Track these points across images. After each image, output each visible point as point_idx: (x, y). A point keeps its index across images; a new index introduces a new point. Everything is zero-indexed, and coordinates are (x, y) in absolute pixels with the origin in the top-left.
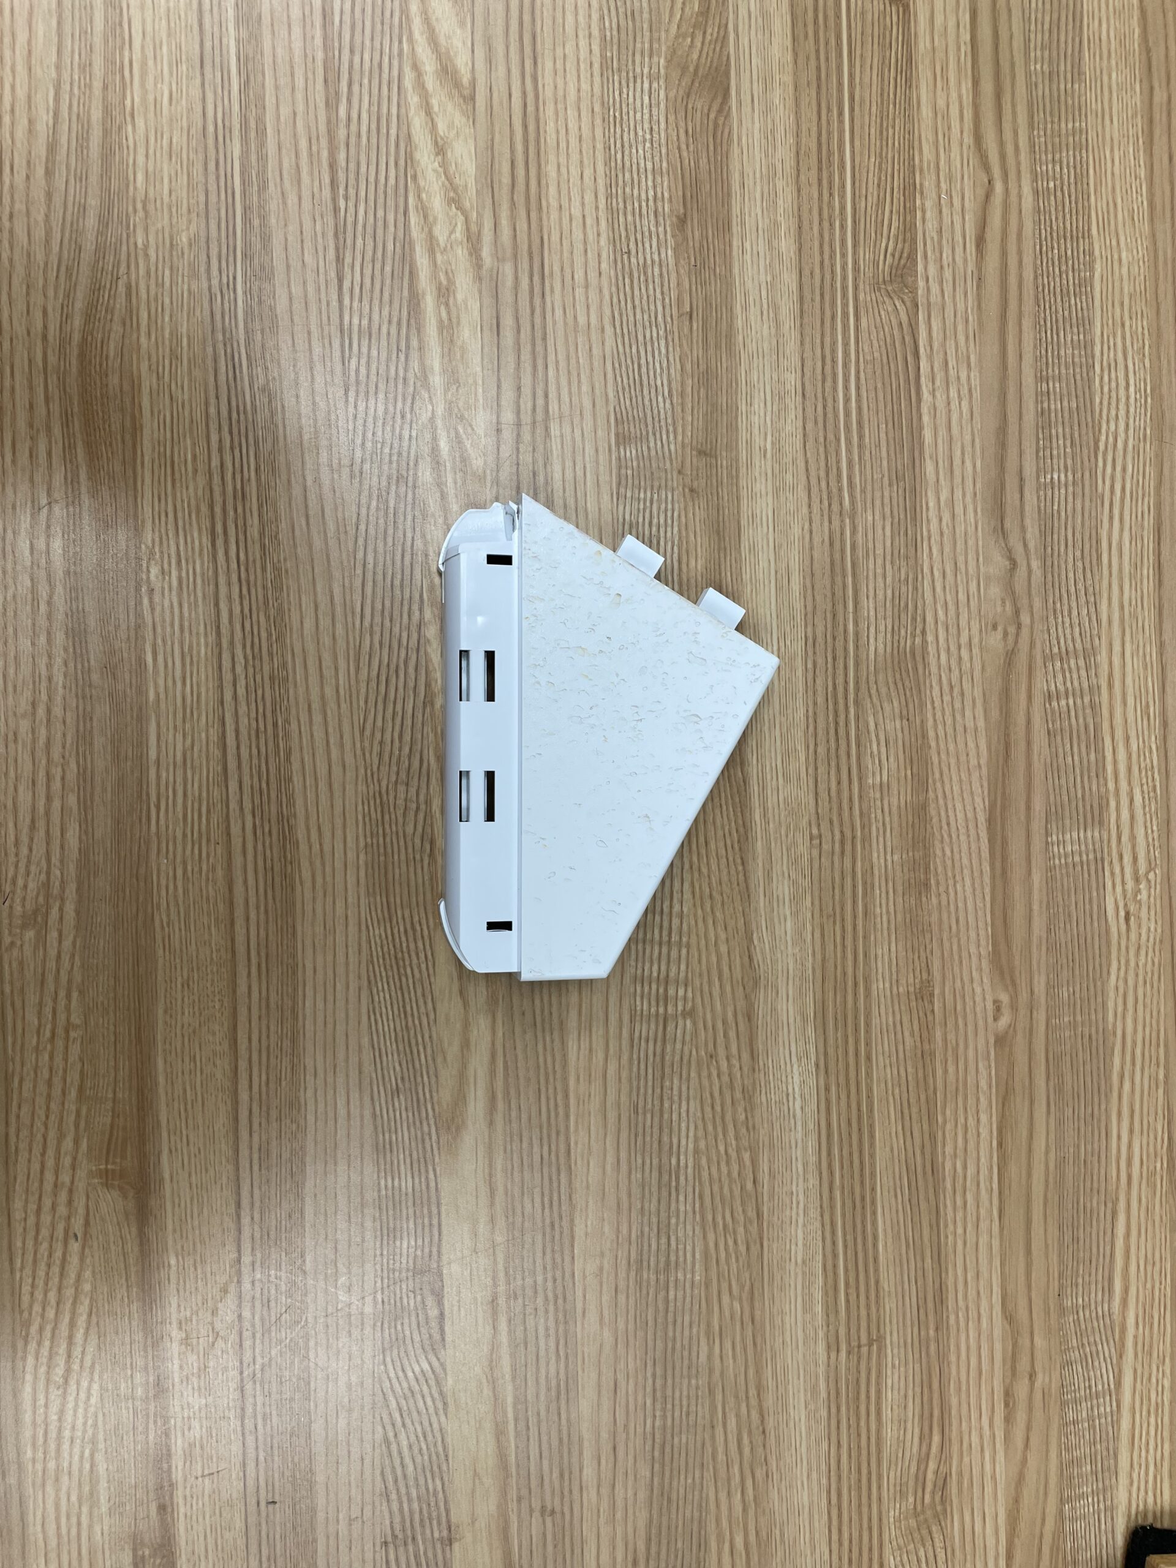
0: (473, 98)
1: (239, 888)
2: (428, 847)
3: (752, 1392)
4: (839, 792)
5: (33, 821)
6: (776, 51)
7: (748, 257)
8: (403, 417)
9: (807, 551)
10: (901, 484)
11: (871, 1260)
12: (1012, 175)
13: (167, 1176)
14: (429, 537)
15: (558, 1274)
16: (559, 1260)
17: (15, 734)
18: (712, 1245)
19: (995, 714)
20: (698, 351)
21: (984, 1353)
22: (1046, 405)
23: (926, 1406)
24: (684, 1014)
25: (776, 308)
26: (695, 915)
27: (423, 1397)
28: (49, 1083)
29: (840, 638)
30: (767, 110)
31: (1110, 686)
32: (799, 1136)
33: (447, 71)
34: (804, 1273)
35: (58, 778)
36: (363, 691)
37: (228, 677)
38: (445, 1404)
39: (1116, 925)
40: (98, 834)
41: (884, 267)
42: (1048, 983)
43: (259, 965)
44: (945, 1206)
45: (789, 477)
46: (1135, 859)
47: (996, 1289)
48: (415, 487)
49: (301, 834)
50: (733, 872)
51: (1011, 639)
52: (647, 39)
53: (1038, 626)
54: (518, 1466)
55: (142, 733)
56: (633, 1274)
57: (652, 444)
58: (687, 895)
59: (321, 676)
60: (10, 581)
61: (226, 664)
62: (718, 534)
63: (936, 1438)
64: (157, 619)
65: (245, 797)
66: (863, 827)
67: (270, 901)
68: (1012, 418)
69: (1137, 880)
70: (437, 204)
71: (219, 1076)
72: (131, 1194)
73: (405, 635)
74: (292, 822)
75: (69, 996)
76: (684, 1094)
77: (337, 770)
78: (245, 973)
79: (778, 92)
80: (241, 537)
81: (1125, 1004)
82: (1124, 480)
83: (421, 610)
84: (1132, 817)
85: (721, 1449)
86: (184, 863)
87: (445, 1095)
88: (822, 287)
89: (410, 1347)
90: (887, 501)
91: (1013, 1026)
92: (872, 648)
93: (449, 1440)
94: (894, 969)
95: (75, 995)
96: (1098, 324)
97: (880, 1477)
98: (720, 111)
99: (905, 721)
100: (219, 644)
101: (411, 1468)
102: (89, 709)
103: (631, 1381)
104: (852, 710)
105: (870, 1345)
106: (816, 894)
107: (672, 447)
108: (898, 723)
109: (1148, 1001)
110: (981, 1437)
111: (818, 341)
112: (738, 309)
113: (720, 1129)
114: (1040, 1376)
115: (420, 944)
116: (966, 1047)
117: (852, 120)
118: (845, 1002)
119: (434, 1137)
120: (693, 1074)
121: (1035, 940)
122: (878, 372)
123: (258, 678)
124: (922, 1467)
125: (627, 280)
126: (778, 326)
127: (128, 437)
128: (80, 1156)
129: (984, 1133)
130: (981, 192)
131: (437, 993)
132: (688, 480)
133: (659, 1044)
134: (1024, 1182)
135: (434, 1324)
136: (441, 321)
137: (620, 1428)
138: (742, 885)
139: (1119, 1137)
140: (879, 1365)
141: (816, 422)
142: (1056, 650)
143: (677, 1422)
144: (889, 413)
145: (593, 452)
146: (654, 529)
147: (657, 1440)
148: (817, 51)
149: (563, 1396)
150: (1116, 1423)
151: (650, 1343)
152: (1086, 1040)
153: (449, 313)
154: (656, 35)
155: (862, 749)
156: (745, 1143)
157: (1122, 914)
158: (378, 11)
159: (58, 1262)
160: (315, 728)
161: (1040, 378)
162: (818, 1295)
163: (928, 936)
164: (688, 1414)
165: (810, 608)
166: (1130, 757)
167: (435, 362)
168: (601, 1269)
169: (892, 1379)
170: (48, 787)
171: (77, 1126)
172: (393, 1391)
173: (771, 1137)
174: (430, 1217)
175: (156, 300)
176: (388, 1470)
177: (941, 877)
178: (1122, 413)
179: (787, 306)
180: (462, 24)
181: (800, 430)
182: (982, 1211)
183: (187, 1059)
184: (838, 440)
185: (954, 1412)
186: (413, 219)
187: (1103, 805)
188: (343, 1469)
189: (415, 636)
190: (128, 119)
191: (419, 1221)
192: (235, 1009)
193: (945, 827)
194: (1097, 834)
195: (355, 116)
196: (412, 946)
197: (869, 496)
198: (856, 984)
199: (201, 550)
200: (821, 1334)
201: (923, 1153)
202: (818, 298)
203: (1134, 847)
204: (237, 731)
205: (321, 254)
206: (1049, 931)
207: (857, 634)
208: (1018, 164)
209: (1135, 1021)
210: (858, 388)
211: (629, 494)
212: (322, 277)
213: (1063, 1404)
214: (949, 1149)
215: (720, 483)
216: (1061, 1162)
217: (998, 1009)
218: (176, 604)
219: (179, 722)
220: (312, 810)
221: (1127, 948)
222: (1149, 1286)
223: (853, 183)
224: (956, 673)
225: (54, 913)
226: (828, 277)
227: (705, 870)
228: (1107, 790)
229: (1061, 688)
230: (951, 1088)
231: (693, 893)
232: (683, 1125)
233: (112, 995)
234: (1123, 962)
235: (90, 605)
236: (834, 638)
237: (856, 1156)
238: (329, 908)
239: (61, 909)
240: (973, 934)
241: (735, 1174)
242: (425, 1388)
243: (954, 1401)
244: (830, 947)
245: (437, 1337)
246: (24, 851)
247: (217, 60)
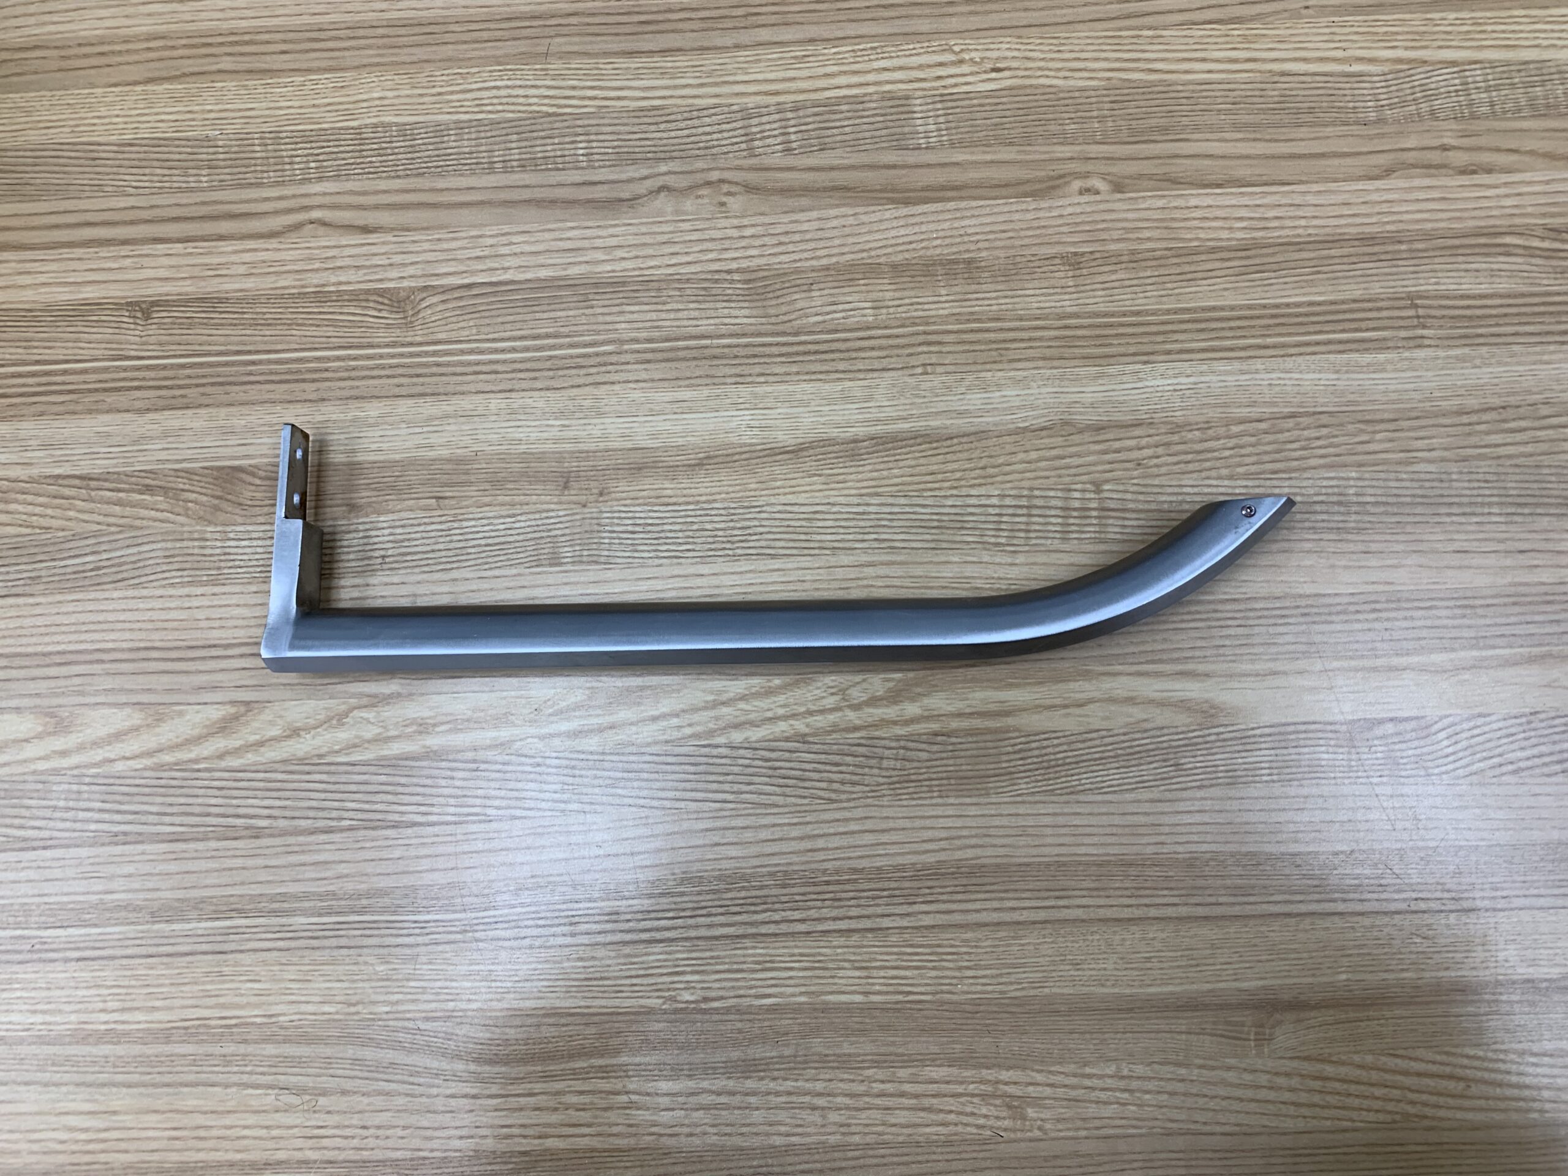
0: (247, 703)
1: (984, 917)
2: (939, 738)
3: (1465, 419)
4: (881, 348)
5: (923, 1109)
6: (197, 424)
7: (384, 446)
8: (539, 765)
9: (655, 384)
10: (591, 297)
11: (1333, 307)
12: (306, 202)
13: (1261, 983)
14: (649, 740)
15: (1352, 608)
16: (1339, 608)
17: (842, 1126)
18: (1322, 461)
19: (805, 202)
20: (471, 491)
21: (1422, 195)
22: (515, 164)
23: (1477, 250)
24: (1098, 491)
25: (431, 418)
26: (1002, 483)
27: (1473, 737)
28: (1172, 1094)
29: (735, 350)
30: (251, 430)
31: (777, 93)
32: (1214, 378)
33: (224, 727)
34: (1347, 372)
35: (882, 1086)
36: (793, 800)
37: (784, 928)
38: (1480, 715)
39: (1005, 81)
40: (935, 1049)
41: (393, 318)
42: (1061, 144)
43: (1057, 898)
44: (1279, 237)
45: (587, 403)
46: (941, 64)
47: (1360, 185)
48: (603, 753)
49: (930, 859)
50: (959, 448)
51: (734, 189)
52: (190, 544)
53: (721, 163)
54: (1540, 645)
55: (839, 1008)
56: (1350, 537)
57: (559, 532)
58: (982, 491)
59: (781, 839)
60: (698, 1130)
61: (772, 929)
62: (640, 469)
63: (1508, 240)
64: (732, 994)
65: (897, 911)
66: (915, 324)
67: (995, 887)
68: (526, 194)
69: (961, 62)
70: (343, 735)
71: (1164, 935)
72: (1277, 1016)
73: (741, 761)
74: (919, 866)
75: (1090, 1076)
76: (1176, 490)
77: (869, 825)
78: (1066, 911)
79: (235, 422)
80: (653, 915)
81: (1080, 70)
82: (583, 88)
83: (717, 746)
84: (901, 68)
85: (1522, 449)
86: (960, 968)
87: (1182, 719)
88: (411, 376)
89: (1425, 750)
90: (606, 310)
91: (1103, 176)
92: (745, 320)
93: (1515, 712)
94: (1051, 291)
95: (1088, 1070)
96: (440, 117)
97: (1549, 294)
98: (253, 475)
99: (814, 287)
100: (754, 936)
101: (1543, 749)
102: (816, 1058)
103: (1456, 537)
104: (803, 338)
105: (1416, 306)
106: (979, 367)
107: (561, 513)
108: (814, 294)
109: (1077, 48)
110: (1507, 196)
111: (460, 378)
112: (432, 454)
113: (1209, 455)
114: (1446, 141)
115: (1034, 745)
116: (1126, 220)
117: (257, 352)
118: (1084, 337)
119: (1221, 729)
120: (1156, 482)
121: (1020, 157)
122: (487, 321)
123: (784, 899)
124: (1538, 252)
125: (409, 558)
126: (447, 417)
127: (563, 1021)
128: (1243, 1066)
129: (1209, 201)
130: (321, 230)
131: (1082, 729)
132: (592, 498)
133: (1127, 515)
134: (1255, 162)
135: (1401, 727)
136: (450, 731)
137: (1501, 547)
138: (972, 438)
139: (1210, 72)
140: (1436, 297)
141: (535, 379)
142: (744, 146)
143: (1495, 492)
144: (525, 310)
145: (568, 587)
146: (637, 529)
147: (1513, 510)
148: (197, 386)
149: (1471, 602)
150: (1492, 64)
151: (1418, 519)
152: (1115, 106)
153: (442, 723)
154: (186, 536)
155: (840, 327)
156: (1222, 431)
157: (994, 75)
158: (172, 791)
159: (1345, 1086)
160: (830, 846)
161: (491, 169)
162: (1368, 358)
163: (1018, 259)
164: (1486, 481)
165: (709, 381)
166: (845, 73)
167: (488, 735)
168: (1346, 567)
169: (1448, 284)
170: (892, 1095)
171: (1213, 1068)
172: (1468, 765)
173: (1216, 406)
174: (1298, 732)
175: (438, 994)
176: (1546, 770)
177: (962, 248)
178: (521, 92)
179: (428, 408)
180: (181, 714)
181: (542, 393)
182: (1284, 201)
183: (1149, 965)
184: (551, 358)
185: (1482, 223)
186: (355, 757)
187: (889, 96)
188: (1545, 814)
189: (742, 752)
190: (273, 1020)
191: (1302, 743)
192: (1100, 920)
193: (913, 246)
194: (918, 102)
195: (266, 812)
196: (1036, 752)
197: (602, 327)
198: (1066, 327)
199: (666, 953)
200: (1407, 354)
201: (1229, 259)
202: (421, 380)
203: (929, 66)
204: (835, 919)
205: (391, 842)
206: (1011, 144)
207: (731, 336)
208: (294, 196)
209: (1096, 59)
210: (503, 340)
211: (606, 553)
212: (413, 841)
213: (1473, 117)
214: (1225, 235)
215: (594, 468)
216: (1236, 127)
217: (1088, 190)
218: (717, 976)
219: (827, 973)
220: (907, 848)
221: (1026, 69)
222: (1355, 37)
223: (316, 349)
224: (767, 240)
225: (1011, 1090)
226: (400, 371)
227: (958, 475)
228: (876, 93)
229: (779, 140)
230: (1165, 234)
231: (980, 485)
232: (1206, 490)
233: (1088, 1036)
234: (1039, 73)
235: (720, 1057)
236: (736, 357)
237: (1233, 324)
238: (1002, 832)
239: (1006, 1084)
240: (1016, 216)
241: (1253, 439)
242: (1464, 735)
243: (1471, 223)
244: (1031, 353)
245: (1413, 724)
246: (952, 1117)
247: (219, 938)
